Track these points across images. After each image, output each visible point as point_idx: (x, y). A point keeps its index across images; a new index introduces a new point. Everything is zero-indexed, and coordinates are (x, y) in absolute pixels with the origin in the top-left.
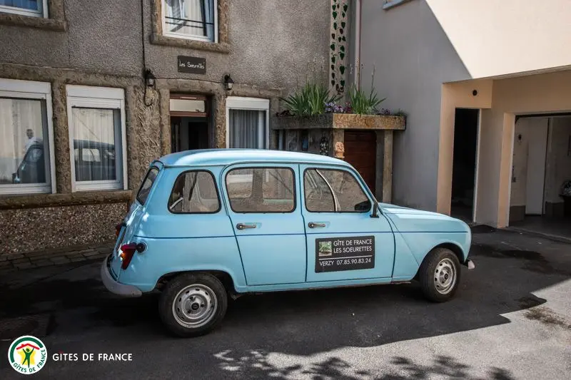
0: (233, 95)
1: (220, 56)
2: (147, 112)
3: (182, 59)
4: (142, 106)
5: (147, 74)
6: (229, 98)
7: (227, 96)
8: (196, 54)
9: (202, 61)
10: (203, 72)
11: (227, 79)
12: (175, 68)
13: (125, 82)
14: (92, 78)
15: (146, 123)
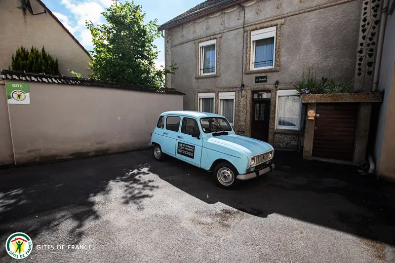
0: (280, 89)
1: (275, 73)
2: (242, 99)
3: (257, 78)
4: (240, 98)
5: (243, 86)
6: (278, 91)
7: (277, 90)
8: (263, 75)
9: (266, 77)
10: (266, 81)
11: (277, 83)
12: (254, 81)
13: (235, 90)
14: (225, 90)
15: (241, 103)
